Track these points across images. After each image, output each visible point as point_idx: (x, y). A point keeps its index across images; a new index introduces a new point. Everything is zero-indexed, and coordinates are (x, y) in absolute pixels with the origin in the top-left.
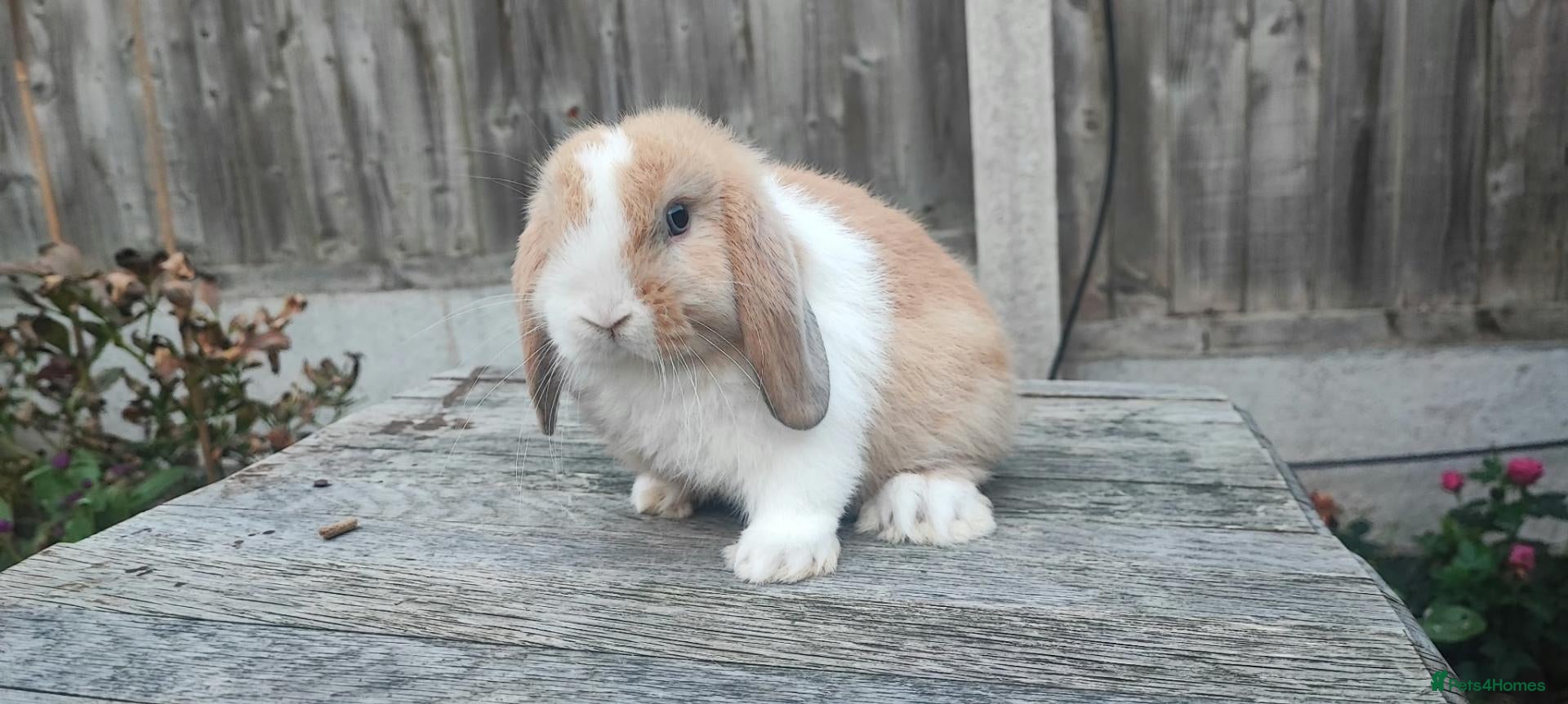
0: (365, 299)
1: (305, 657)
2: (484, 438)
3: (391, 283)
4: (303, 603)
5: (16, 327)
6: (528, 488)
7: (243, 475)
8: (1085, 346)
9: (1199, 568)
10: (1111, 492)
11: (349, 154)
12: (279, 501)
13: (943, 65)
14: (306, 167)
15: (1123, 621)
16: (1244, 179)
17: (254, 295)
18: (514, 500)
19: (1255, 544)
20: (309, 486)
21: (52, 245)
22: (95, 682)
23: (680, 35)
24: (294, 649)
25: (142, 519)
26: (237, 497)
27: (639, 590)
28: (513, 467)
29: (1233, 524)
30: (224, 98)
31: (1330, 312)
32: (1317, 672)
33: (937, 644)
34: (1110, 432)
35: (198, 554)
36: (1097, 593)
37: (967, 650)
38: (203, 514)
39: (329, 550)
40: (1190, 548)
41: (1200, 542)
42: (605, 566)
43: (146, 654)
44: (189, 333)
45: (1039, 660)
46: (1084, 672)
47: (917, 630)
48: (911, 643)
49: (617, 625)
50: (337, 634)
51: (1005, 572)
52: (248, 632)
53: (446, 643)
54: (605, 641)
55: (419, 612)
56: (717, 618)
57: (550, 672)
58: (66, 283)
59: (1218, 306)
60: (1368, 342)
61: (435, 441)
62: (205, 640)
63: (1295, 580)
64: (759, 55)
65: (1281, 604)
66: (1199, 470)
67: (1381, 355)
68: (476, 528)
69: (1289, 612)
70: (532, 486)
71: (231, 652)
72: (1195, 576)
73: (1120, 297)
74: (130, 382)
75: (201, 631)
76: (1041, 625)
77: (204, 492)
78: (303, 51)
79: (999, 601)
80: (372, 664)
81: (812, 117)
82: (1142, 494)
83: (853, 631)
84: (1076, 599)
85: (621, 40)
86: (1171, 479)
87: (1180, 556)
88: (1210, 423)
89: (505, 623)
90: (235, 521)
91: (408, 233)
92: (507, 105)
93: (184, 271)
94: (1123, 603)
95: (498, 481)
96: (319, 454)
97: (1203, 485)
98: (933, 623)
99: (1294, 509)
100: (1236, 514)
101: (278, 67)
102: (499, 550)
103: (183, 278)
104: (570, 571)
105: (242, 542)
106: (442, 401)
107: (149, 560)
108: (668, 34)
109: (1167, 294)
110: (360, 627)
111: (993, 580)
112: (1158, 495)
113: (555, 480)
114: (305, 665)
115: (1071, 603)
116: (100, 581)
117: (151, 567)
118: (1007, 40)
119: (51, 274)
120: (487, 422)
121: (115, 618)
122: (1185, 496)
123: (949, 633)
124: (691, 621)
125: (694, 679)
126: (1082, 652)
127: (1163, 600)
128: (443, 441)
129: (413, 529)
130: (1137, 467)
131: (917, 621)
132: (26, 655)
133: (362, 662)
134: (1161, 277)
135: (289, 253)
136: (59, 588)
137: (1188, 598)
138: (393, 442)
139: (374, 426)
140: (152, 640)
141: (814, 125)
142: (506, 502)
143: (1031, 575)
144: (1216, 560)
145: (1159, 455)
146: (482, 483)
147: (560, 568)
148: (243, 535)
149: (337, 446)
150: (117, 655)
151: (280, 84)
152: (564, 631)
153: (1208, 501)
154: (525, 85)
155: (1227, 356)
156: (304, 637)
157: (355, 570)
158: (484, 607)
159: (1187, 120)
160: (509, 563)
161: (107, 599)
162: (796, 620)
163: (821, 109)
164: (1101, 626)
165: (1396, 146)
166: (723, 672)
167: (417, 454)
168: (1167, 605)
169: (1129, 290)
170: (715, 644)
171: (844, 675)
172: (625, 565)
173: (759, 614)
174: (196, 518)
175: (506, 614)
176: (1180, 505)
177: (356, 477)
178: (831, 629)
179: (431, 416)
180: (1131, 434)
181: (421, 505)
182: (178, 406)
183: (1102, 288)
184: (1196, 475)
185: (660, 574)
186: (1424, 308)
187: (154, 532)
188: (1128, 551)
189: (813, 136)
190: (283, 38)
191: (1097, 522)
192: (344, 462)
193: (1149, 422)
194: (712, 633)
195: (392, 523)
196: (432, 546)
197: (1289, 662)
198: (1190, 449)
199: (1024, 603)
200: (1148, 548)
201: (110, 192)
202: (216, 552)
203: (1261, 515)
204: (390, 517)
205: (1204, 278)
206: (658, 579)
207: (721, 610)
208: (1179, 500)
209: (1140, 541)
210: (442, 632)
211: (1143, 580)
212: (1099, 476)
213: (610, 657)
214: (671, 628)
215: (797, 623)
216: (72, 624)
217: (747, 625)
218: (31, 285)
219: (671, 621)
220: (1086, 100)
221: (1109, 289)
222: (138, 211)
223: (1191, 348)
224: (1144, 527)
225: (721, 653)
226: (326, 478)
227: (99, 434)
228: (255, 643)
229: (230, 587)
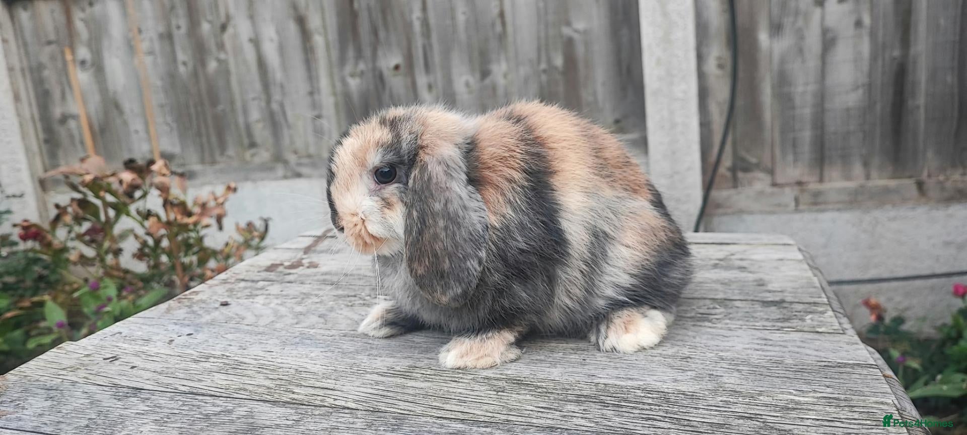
0: (274, 184)
1: (201, 413)
2: (326, 274)
3: (289, 174)
4: (203, 379)
5: (70, 205)
6: (348, 306)
7: (180, 298)
8: (718, 206)
9: (763, 358)
10: (711, 306)
11: (263, 97)
12: (199, 315)
13: (625, 32)
14: (239, 104)
15: (707, 393)
16: (821, 98)
17: (210, 183)
18: (338, 314)
19: (802, 341)
20: (217, 305)
21: (88, 157)
22: (76, 428)
23: (461, 18)
24: (195, 408)
25: (117, 326)
26: (175, 312)
27: (405, 372)
28: (340, 292)
29: (788, 328)
30: (190, 65)
31: (879, 181)
32: (831, 428)
33: (586, 408)
34: (715, 266)
35: (147, 348)
36: (693, 374)
37: (604, 412)
38: (154, 323)
39: (223, 346)
40: (758, 344)
41: (766, 340)
42: (387, 356)
43: (108, 411)
44: (169, 207)
45: (650, 419)
46: (678, 427)
47: (575, 398)
48: (571, 407)
49: (389, 394)
50: (221, 398)
51: (636, 360)
52: (169, 398)
53: (284, 405)
54: (381, 404)
55: (271, 385)
56: (451, 390)
57: (344, 423)
58: (96, 179)
59: (805, 179)
60: (904, 200)
61: (296, 276)
62: (143, 402)
63: (825, 366)
64: (510, 29)
65: (814, 382)
66: (770, 292)
67: (913, 208)
68: (312, 331)
69: (819, 387)
70: (350, 304)
71: (158, 410)
72: (759, 363)
73: (740, 175)
74: (136, 237)
75: (142, 396)
76: (654, 396)
77: (155, 309)
78: (235, 36)
79: (630, 379)
80: (239, 418)
81: (543, 66)
82: (731, 308)
83: (535, 399)
84: (679, 378)
85: (425, 23)
86: (751, 298)
87: (751, 349)
88: (781, 260)
89: (321, 392)
90: (171, 327)
91: (299, 144)
92: (356, 64)
93: (165, 171)
94: (709, 380)
95: (331, 301)
96: (227, 285)
97: (772, 302)
98: (585, 394)
99: (831, 317)
100: (791, 321)
101: (221, 46)
102: (323, 345)
103: (164, 175)
104: (365, 359)
105: (173, 340)
106: (303, 250)
107: (117, 352)
108: (453, 18)
109: (771, 172)
110: (235, 394)
111: (628, 366)
112: (742, 308)
113: (364, 300)
114: (200, 418)
115: (676, 381)
116: (88, 365)
117: (118, 357)
118: (665, 14)
119: (88, 174)
120: (328, 263)
121: (94, 388)
122: (760, 309)
123: (594, 400)
124: (435, 392)
125: (432, 429)
126: (678, 413)
127: (737, 379)
128: (300, 276)
129: (275, 332)
130: (730, 289)
131: (575, 393)
132: (39, 411)
133: (234, 417)
134: (767, 161)
135: (229, 157)
136: (64, 369)
137: (752, 377)
138: (271, 277)
139: (261, 267)
140: (114, 403)
141: (545, 71)
142: (333, 315)
143: (652, 362)
144: (774, 352)
145: (744, 282)
146: (321, 302)
147: (360, 357)
148: (175, 336)
149: (237, 280)
150: (92, 412)
151: (222, 56)
152: (356, 398)
153: (774, 312)
154: (367, 52)
155: (810, 211)
156: (201, 401)
157: (236, 358)
158: (310, 382)
159: (783, 61)
160: (329, 354)
161: (91, 377)
162: (499, 391)
163: (549, 61)
164: (693, 396)
165: (921, 75)
166: (450, 425)
167: (284, 284)
168: (738, 382)
169: (746, 170)
170: (447, 407)
171: (526, 427)
172: (399, 355)
173: (477, 387)
174: (149, 325)
175: (322, 387)
176: (755, 315)
177: (246, 299)
178: (521, 397)
179: (295, 260)
180: (728, 268)
181: (282, 316)
182: (164, 251)
183: (729, 169)
184: (768, 295)
185: (419, 361)
186: (941, 178)
187: (123, 334)
188: (717, 346)
189: (544, 78)
190: (224, 28)
191: (700, 326)
192: (241, 290)
193: (741, 260)
194: (446, 399)
195: (263, 328)
196: (284, 343)
197: (813, 422)
198: (766, 278)
199: (645, 380)
200: (730, 344)
201: (125, 123)
202: (158, 347)
203: (809, 322)
204: (262, 324)
205: (796, 161)
206: (419, 364)
207: (454, 384)
208: (755, 312)
209: (726, 339)
210: (283, 398)
211: (725, 365)
212: (705, 296)
213: (382, 414)
214: (421, 396)
215: (499, 393)
216: (68, 392)
217: (469, 395)
218: (76, 180)
219: (421, 392)
220: (717, 51)
221: (733, 170)
222: (142, 134)
223: (786, 206)
224: (730, 330)
225: (450, 412)
226: (228, 300)
227: (117, 267)
228: (173, 404)
229: (162, 369)
